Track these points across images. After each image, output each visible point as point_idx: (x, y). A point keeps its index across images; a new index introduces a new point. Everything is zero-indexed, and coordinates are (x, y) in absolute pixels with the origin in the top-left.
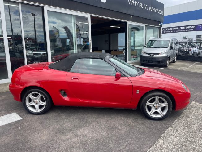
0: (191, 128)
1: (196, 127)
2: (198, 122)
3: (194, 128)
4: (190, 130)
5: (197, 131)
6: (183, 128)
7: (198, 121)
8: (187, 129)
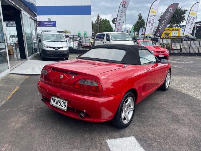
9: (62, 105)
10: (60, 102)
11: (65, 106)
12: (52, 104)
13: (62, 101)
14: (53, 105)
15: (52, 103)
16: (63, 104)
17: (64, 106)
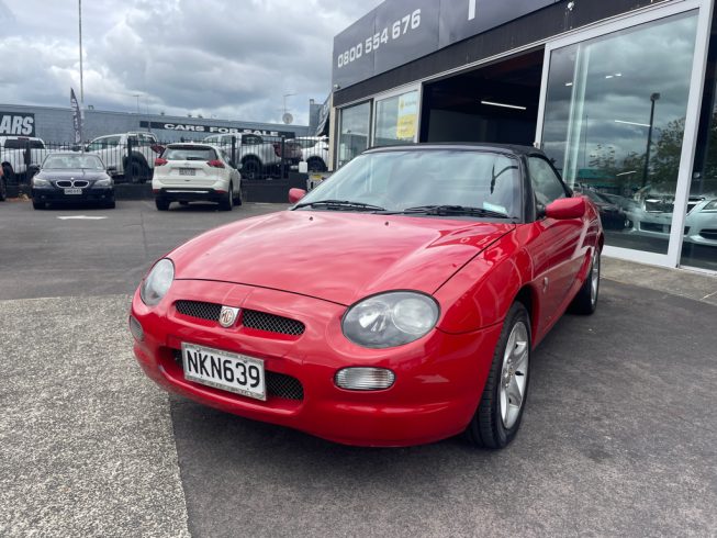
0: (101, 396)
1: (83, 406)
2: (82, 426)
3: (91, 400)
4: (101, 389)
5: (78, 395)
6: (126, 384)
7: (85, 432)
8: (114, 388)
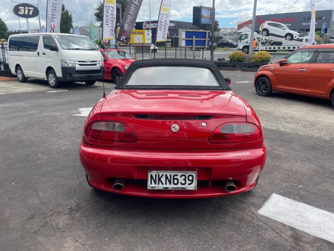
9: (183, 182)
10: (175, 177)
11: (190, 182)
12: (152, 187)
13: (180, 174)
14: (156, 188)
15: (153, 185)
16: (185, 180)
17: (188, 182)
